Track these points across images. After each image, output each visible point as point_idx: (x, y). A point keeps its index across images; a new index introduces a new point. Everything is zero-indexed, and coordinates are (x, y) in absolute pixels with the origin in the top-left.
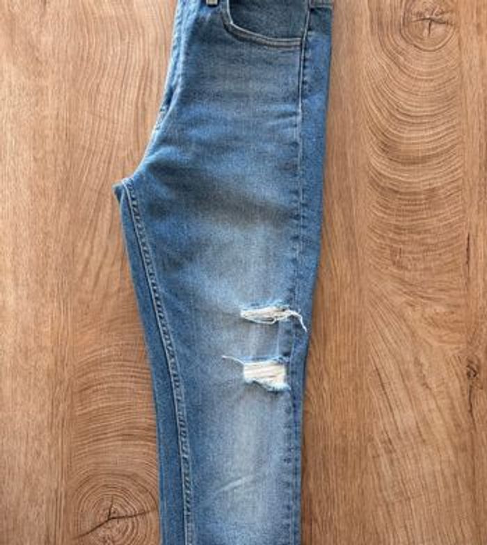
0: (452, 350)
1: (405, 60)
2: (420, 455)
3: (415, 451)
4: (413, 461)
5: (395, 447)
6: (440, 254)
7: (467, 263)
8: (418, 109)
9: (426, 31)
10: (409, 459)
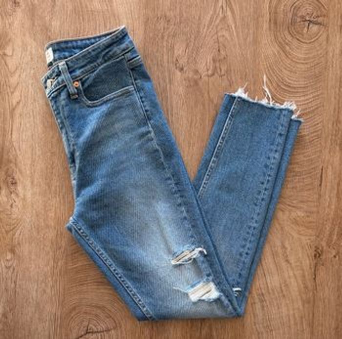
0: (306, 240)
1: (290, 49)
2: (281, 304)
3: (278, 301)
4: (276, 308)
5: (266, 298)
6: (303, 179)
7: (320, 185)
8: (296, 83)
9: (306, 29)
10: (274, 307)
